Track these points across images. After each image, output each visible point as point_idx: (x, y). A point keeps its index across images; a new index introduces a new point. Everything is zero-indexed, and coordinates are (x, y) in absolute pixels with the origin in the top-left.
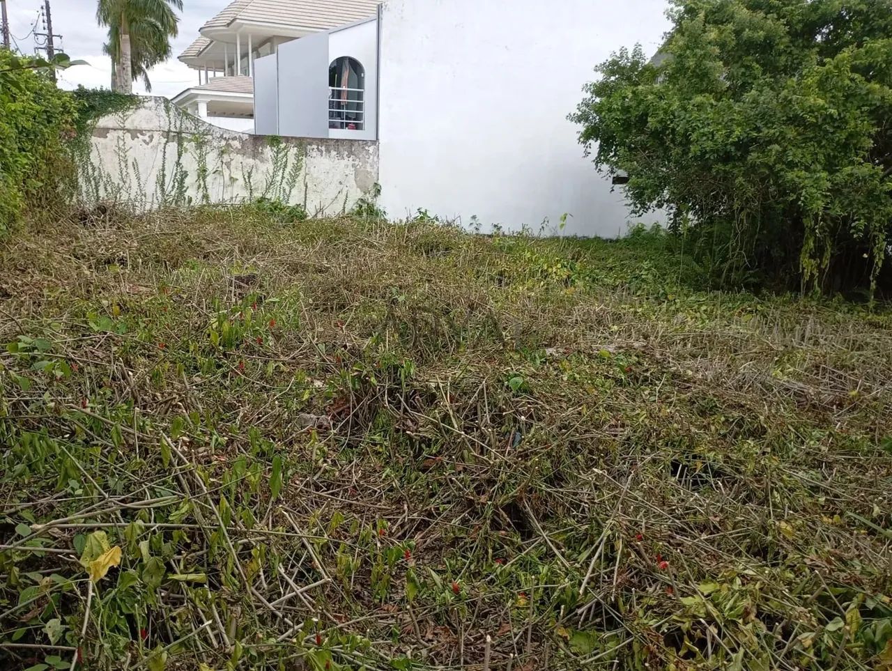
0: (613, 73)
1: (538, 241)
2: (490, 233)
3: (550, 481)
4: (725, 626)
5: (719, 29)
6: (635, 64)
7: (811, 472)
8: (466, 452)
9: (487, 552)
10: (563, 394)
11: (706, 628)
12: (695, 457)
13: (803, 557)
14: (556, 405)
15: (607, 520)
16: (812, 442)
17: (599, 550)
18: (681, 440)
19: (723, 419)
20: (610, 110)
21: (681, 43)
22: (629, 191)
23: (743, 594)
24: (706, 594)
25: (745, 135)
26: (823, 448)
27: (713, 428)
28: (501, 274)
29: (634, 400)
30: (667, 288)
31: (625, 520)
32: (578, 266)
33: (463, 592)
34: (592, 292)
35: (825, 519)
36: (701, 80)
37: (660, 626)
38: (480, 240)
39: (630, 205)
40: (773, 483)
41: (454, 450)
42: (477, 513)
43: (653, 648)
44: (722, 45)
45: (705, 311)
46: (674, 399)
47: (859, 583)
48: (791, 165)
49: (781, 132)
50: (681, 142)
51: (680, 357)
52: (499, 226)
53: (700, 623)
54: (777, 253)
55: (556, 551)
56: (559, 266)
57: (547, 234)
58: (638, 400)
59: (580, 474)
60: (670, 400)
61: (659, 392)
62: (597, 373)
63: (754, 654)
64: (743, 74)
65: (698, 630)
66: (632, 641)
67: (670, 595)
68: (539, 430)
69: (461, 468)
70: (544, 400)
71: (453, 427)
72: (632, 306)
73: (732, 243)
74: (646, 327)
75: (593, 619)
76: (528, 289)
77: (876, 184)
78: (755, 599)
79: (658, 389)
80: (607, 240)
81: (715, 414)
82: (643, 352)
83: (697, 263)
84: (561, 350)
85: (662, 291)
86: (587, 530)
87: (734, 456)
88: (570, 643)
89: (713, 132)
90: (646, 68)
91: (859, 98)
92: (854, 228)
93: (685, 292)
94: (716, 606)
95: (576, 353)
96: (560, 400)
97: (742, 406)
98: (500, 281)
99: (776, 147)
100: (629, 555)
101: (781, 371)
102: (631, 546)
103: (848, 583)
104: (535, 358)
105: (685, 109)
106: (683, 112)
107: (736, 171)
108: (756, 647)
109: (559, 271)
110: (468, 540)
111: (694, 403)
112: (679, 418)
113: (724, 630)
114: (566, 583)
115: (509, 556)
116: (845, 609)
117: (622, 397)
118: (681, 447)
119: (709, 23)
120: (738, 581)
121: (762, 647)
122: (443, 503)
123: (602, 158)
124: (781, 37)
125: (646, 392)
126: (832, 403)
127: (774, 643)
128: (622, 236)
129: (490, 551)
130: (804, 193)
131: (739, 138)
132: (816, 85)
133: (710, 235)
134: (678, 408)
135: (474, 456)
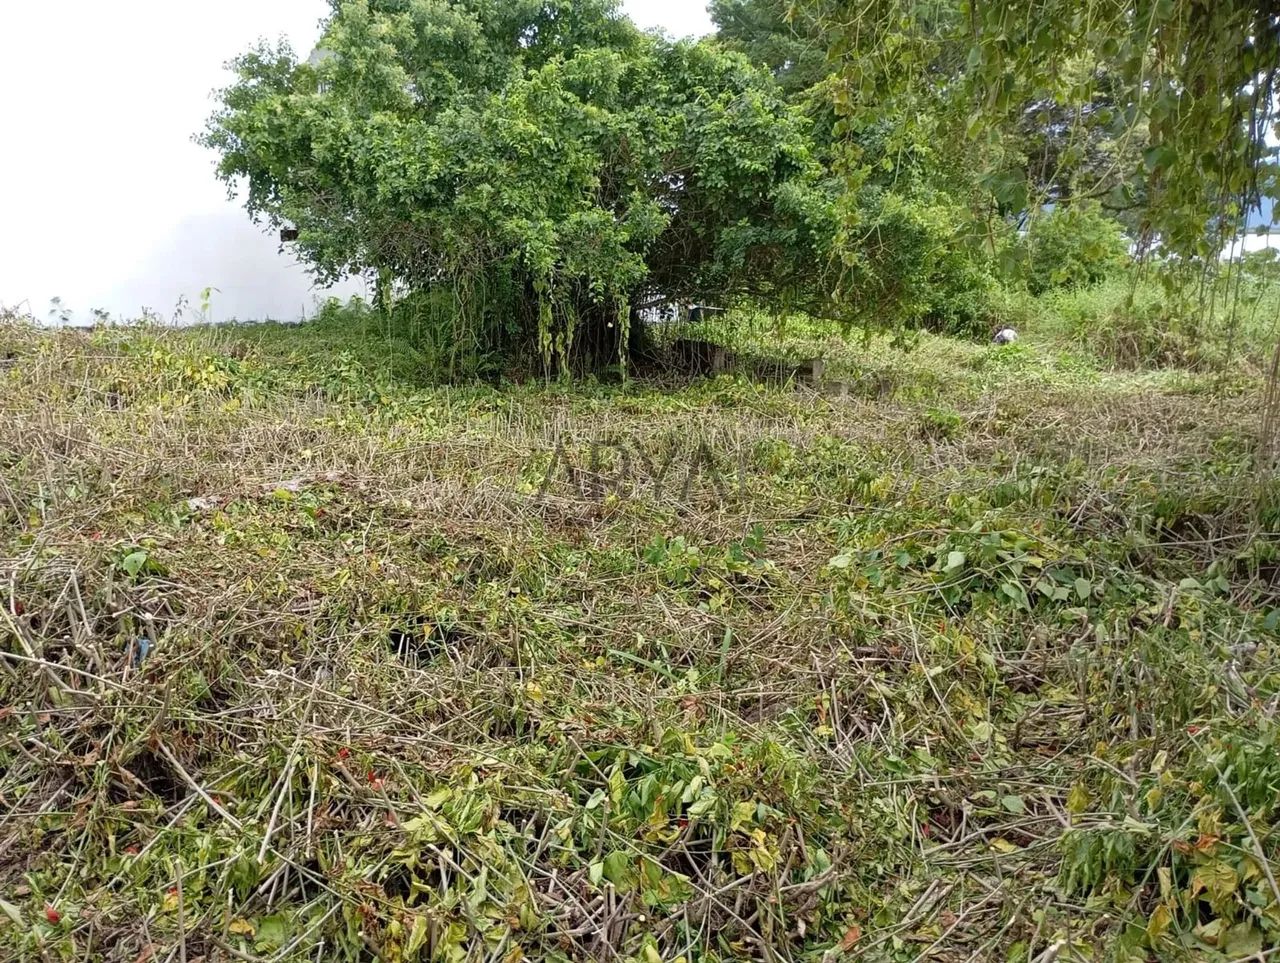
0: (253, 74)
1: (175, 333)
2: (89, 325)
3: (205, 704)
4: (462, 843)
5: (393, 20)
6: (284, 63)
7: (569, 608)
8: (53, 691)
9: (107, 843)
10: (219, 566)
11: (437, 855)
12: (420, 620)
13: (557, 722)
14: (209, 585)
15: (294, 741)
16: (568, 569)
17: (284, 790)
18: (400, 601)
19: (456, 560)
20: (252, 130)
21: (341, 36)
22: (301, 250)
23: (479, 794)
24: (435, 807)
25: (447, 171)
26: (582, 574)
27: (444, 574)
28: (114, 389)
29: (332, 556)
30: (378, 387)
31: (320, 735)
32: (243, 367)
33: (66, 920)
34: (269, 405)
35: (587, 664)
36: (379, 93)
37: (377, 874)
38: (70, 337)
39: (312, 272)
40: (522, 633)
41: (30, 690)
42: (82, 785)
43: (369, 907)
44: (400, 44)
45: (432, 414)
46: (388, 544)
47: (620, 738)
48: (509, 212)
49: (490, 167)
50: (363, 179)
51: (399, 484)
52: (104, 312)
53: (429, 850)
54: (513, 328)
55: (220, 810)
56: (211, 368)
57: (188, 320)
58: (338, 555)
59: (255, 681)
60: (383, 547)
61: (367, 537)
62: (274, 525)
63: (499, 870)
64: (434, 85)
65: (430, 861)
66: (341, 906)
67: (389, 824)
68: (181, 629)
69: (47, 718)
70: (187, 581)
71: (26, 655)
72: (332, 418)
73: (456, 318)
74: (352, 447)
75: (287, 892)
76: (164, 409)
77: (610, 235)
78: (497, 795)
79: (364, 534)
80: (286, 324)
81: (446, 555)
82: (342, 484)
83: (416, 349)
84: (214, 499)
85: (372, 393)
86: (265, 764)
87: (473, 608)
88: (255, 939)
89: (404, 164)
90: (301, 70)
91: (576, 123)
92: (592, 290)
93: (404, 390)
94: (449, 820)
95: (238, 499)
96: (216, 576)
97: (479, 539)
98: (114, 401)
99: (487, 187)
100: (328, 783)
101: (531, 483)
102: (331, 770)
103: (608, 742)
104: (171, 516)
105: (363, 133)
106: (360, 136)
107: (442, 220)
108: (502, 859)
109: (213, 377)
110: (70, 832)
111: (416, 545)
112: (394, 572)
113: (460, 850)
114: (238, 852)
115: (145, 837)
116: (607, 775)
117: (314, 554)
118: (401, 610)
119: (378, 10)
120: (474, 777)
121: (510, 857)
122: (22, 783)
123: (258, 202)
124: (475, 38)
125: (349, 542)
126: (590, 515)
127: (525, 847)
128: (308, 318)
129: (112, 838)
130: (528, 248)
131: (439, 174)
132: (523, 106)
133: (427, 309)
134: (395, 556)
135: (68, 693)
